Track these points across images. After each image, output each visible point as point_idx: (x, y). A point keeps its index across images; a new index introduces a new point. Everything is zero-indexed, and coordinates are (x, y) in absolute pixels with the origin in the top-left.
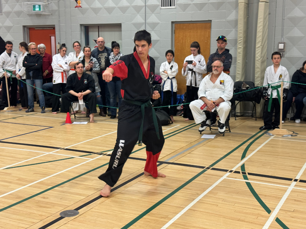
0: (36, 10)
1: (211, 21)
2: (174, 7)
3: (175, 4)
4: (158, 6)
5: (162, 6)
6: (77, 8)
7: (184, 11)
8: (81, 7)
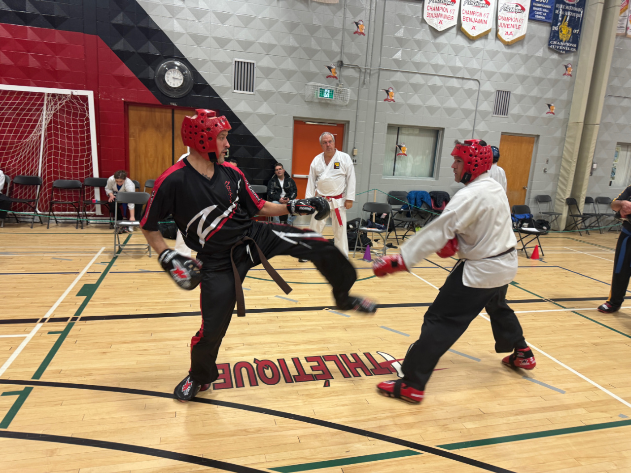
0: (325, 96)
6: (386, 102)
8: (394, 101)
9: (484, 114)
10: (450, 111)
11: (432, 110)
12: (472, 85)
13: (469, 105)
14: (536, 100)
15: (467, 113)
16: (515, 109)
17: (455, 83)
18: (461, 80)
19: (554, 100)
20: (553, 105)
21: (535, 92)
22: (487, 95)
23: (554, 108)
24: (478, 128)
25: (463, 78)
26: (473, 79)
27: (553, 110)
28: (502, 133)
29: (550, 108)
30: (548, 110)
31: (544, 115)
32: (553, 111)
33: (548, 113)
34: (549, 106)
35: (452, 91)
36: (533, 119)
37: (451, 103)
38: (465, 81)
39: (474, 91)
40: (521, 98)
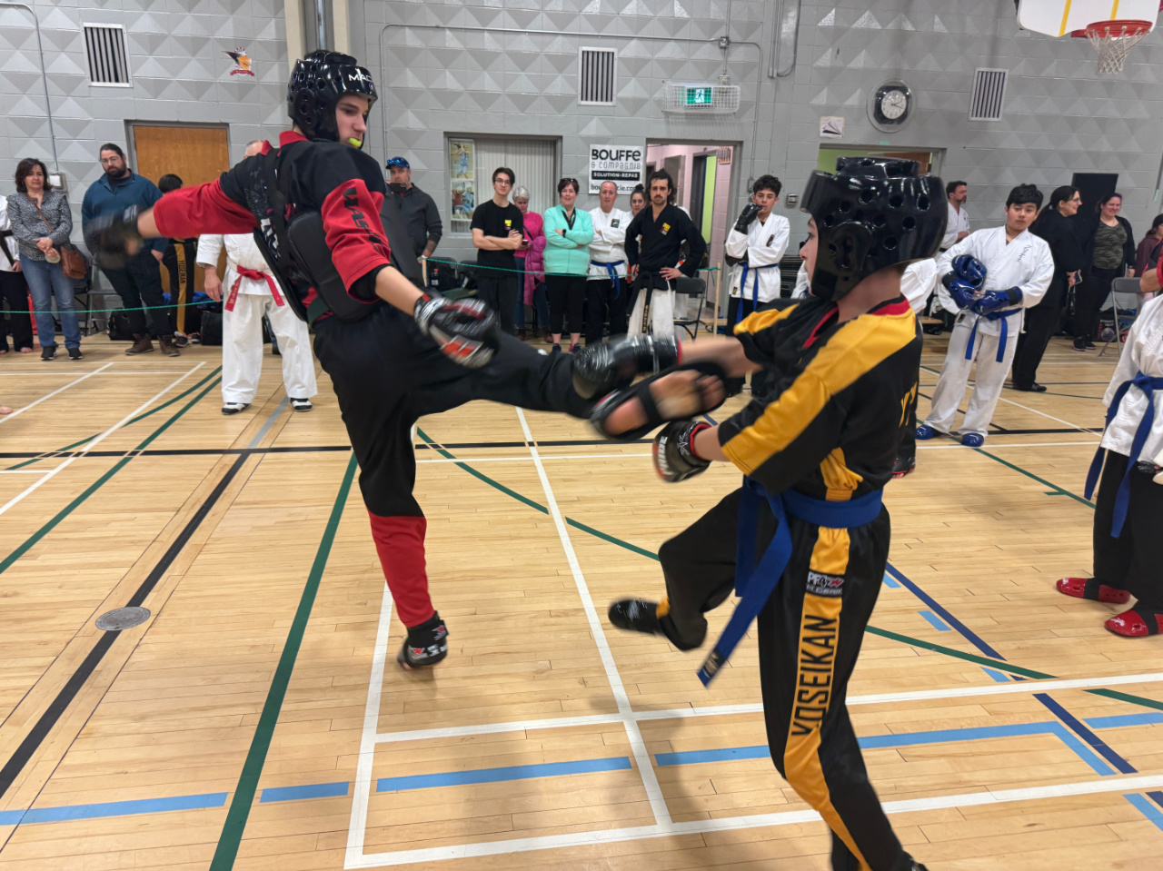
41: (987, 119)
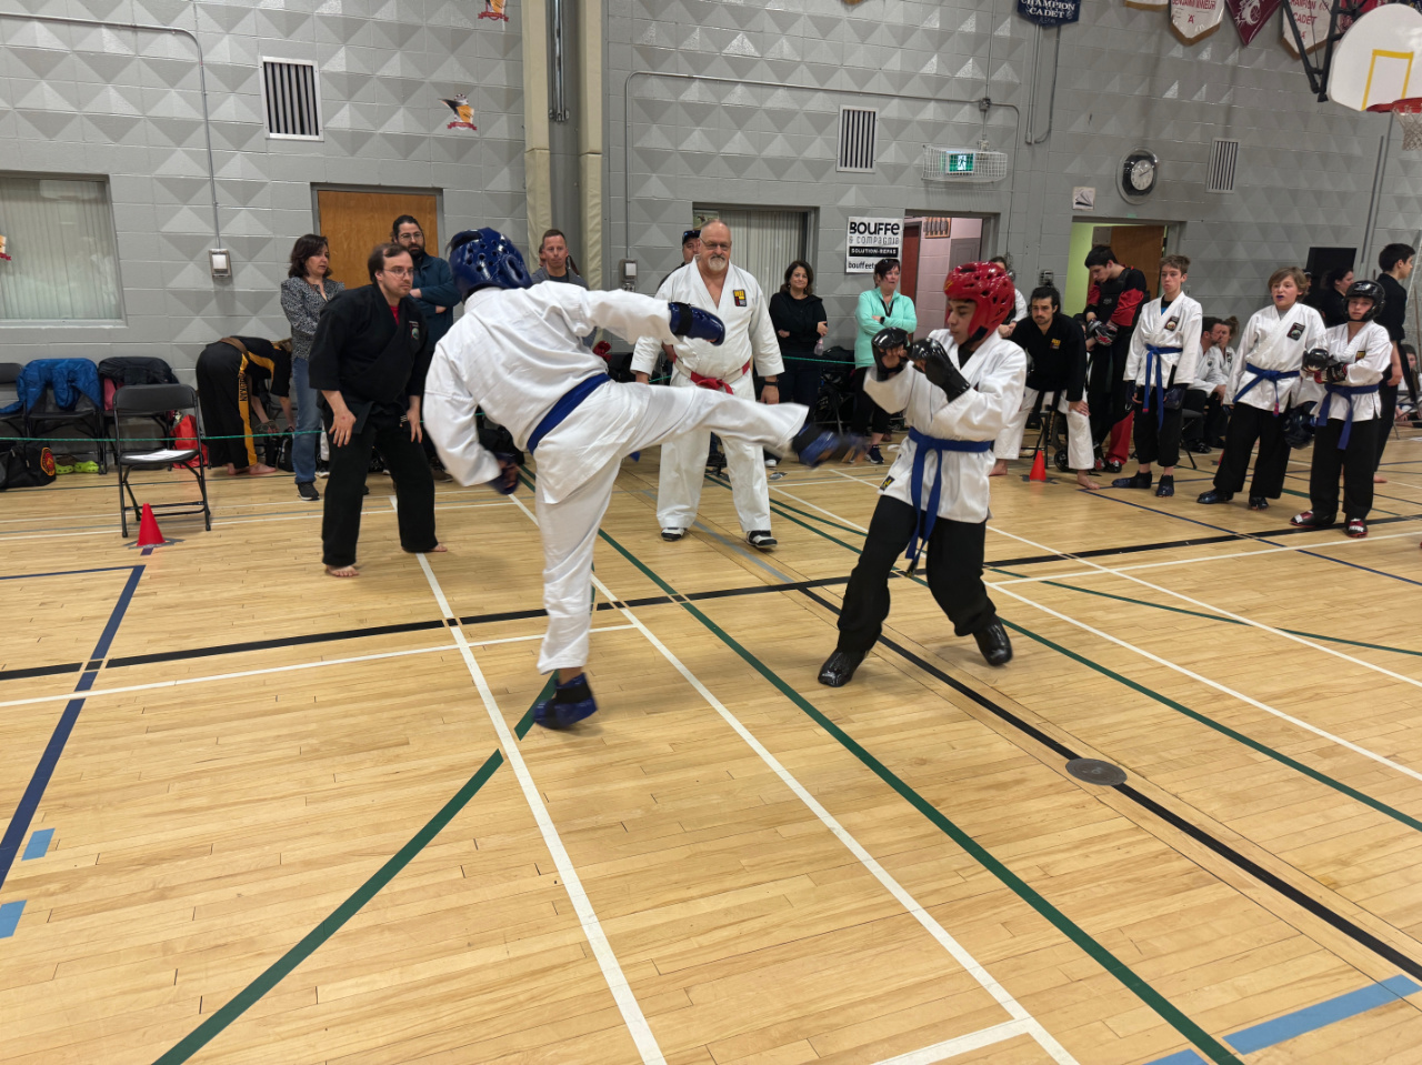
1: (440, 191)
2: (313, 137)
3: (320, 128)
4: (254, 129)
5: (271, 131)
7: (352, 155)
9: (239, 135)
10: (115, 127)
11: (48, 123)
12: (170, 48)
13: (176, 104)
14: (405, 90)
15: (178, 131)
16: (338, 117)
17: (109, 42)
18: (128, 34)
19: (466, 90)
20: (464, 102)
21: (394, 67)
22: (234, 77)
23: (472, 112)
24: (224, 173)
25: (134, 28)
26: (170, 30)
27: (467, 116)
28: (313, 185)
29: (456, 111)
30: (452, 117)
31: (441, 130)
32: (471, 121)
33: (453, 125)
34: (453, 105)
35: (108, 67)
36: (407, 144)
37: (114, 101)
38: (141, 35)
39: (188, 66)
40: (351, 85)
41: (1222, 191)
